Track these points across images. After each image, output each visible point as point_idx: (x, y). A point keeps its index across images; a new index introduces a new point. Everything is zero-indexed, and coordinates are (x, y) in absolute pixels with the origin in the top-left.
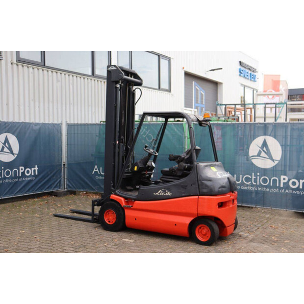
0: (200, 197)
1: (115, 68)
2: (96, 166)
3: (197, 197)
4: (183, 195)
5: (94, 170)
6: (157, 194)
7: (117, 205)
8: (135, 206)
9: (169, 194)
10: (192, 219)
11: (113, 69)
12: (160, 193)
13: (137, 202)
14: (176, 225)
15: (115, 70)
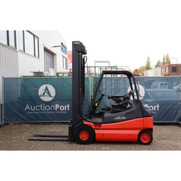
0: (144, 118)
1: (79, 43)
2: (27, 105)
3: (142, 118)
4: (133, 118)
5: (26, 108)
6: (117, 118)
7: (88, 127)
8: (102, 127)
9: (124, 118)
10: (140, 131)
11: (77, 43)
12: (118, 118)
13: (103, 125)
14: (130, 135)
15: (79, 44)
